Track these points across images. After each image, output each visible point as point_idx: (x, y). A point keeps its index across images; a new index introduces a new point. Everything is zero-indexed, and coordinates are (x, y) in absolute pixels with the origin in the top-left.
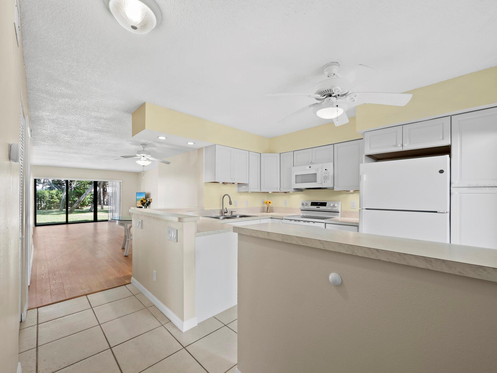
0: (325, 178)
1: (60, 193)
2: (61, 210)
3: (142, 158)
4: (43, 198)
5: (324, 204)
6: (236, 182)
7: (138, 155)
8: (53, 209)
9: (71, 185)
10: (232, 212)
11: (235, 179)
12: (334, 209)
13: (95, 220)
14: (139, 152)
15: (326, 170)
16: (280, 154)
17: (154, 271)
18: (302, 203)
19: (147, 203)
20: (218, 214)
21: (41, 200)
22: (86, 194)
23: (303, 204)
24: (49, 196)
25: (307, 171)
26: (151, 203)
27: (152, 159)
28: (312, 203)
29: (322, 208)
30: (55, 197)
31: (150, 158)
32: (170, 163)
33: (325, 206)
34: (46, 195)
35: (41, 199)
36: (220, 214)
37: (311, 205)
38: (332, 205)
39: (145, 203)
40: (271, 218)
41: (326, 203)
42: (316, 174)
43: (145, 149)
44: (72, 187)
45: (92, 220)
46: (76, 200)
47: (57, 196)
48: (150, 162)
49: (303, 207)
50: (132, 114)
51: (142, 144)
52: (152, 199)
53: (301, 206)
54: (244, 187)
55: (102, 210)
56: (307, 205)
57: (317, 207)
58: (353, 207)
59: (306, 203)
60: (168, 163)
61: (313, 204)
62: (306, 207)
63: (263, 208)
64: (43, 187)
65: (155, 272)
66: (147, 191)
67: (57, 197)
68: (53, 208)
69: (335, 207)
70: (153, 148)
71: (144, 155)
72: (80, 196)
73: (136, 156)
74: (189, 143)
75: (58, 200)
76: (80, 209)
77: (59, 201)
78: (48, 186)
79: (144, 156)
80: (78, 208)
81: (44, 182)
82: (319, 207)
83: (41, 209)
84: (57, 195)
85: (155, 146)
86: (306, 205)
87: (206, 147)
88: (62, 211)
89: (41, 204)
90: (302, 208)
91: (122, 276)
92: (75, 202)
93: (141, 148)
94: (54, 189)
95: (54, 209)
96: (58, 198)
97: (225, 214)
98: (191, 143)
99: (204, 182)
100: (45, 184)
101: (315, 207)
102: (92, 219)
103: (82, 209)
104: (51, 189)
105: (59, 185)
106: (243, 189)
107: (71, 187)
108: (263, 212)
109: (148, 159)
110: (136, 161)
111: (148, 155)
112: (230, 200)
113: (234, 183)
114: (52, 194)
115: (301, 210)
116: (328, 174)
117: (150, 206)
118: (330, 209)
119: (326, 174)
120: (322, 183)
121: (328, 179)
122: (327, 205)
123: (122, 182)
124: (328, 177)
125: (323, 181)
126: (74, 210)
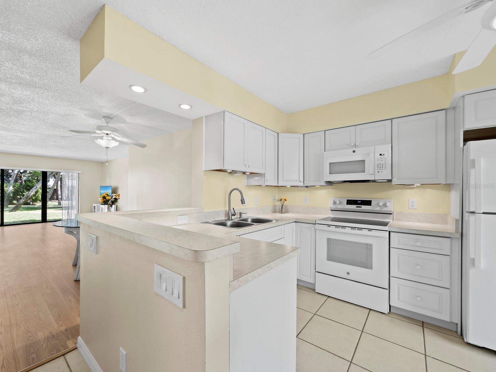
0: (379, 167)
3: (105, 137)
5: (368, 203)
6: (248, 170)
7: (98, 132)
11: (249, 166)
12: (385, 210)
13: (44, 219)
14: (100, 128)
15: (381, 155)
16: (304, 134)
17: (121, 348)
18: (334, 201)
19: (113, 200)
20: (222, 218)
23: (335, 203)
25: (348, 157)
26: (119, 200)
27: (119, 139)
28: (347, 200)
29: (364, 207)
31: (116, 138)
32: (146, 146)
33: (370, 205)
36: (225, 217)
37: (347, 204)
38: (381, 204)
39: (109, 200)
40: (295, 222)
41: (371, 201)
42: (364, 160)
43: (109, 125)
44: (23, 180)
45: (39, 220)
48: (117, 143)
50: (80, 40)
51: (104, 117)
52: (119, 195)
53: (332, 205)
54: (257, 178)
55: (59, 206)
56: (341, 203)
57: (357, 207)
58: (412, 208)
59: (339, 201)
60: (143, 146)
61: (350, 202)
62: (340, 207)
63: (275, 207)
65: (125, 353)
66: (114, 184)
69: (387, 207)
70: (122, 125)
71: (108, 132)
73: (95, 133)
74: (182, 106)
79: (107, 134)
82: (360, 207)
85: (124, 122)
86: (339, 204)
87: (206, 117)
90: (334, 207)
91: (63, 328)
93: (103, 122)
97: (233, 217)
98: (185, 107)
99: (204, 169)
101: (353, 207)
102: (40, 218)
103: (34, 205)
106: (255, 181)
107: (21, 180)
108: (275, 212)
109: (113, 139)
110: (96, 140)
111: (114, 133)
112: (242, 197)
115: (331, 210)
116: (385, 160)
117: (117, 204)
118: (378, 209)
119: (381, 161)
120: (374, 174)
121: (383, 168)
122: (372, 204)
123: (81, 173)
124: (384, 165)
125: (376, 171)
126: (20, 207)
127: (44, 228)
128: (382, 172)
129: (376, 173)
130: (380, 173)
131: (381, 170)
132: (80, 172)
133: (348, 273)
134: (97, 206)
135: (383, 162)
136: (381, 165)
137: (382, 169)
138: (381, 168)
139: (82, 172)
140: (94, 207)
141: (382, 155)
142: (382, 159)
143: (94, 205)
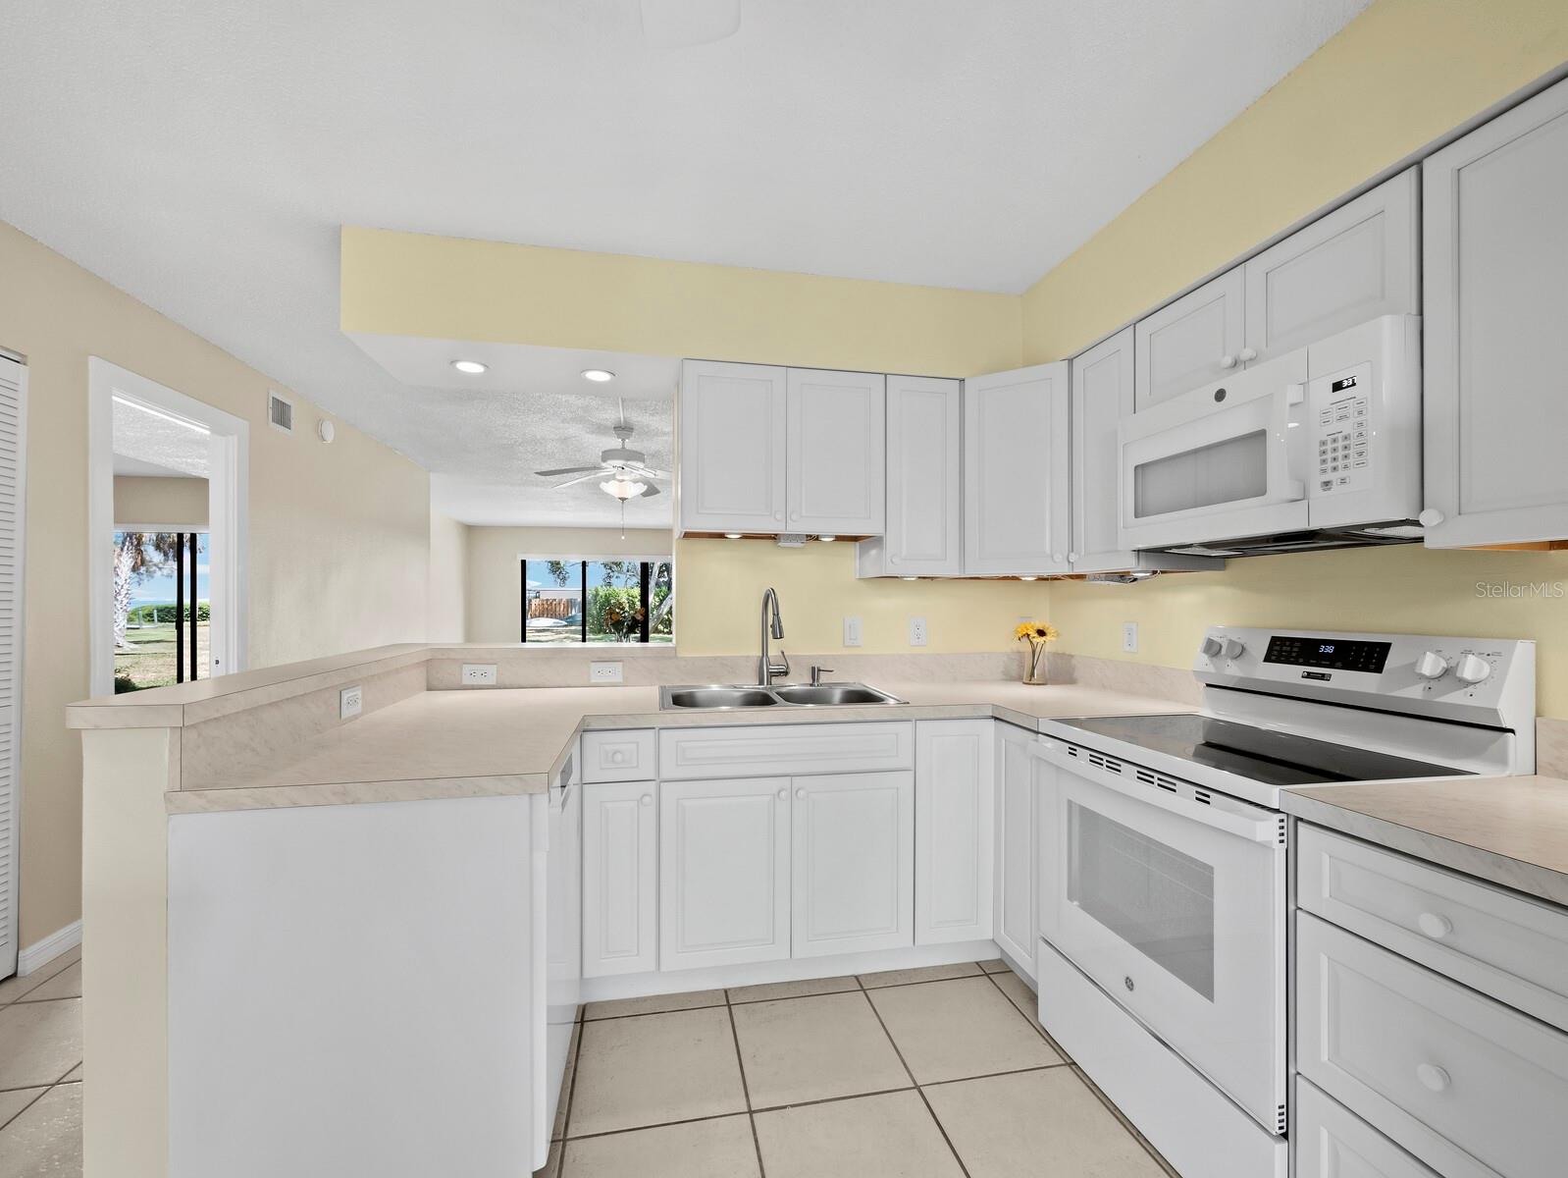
0: (1329, 456)
3: (619, 476)
5: (1369, 656)
6: (829, 528)
7: (604, 465)
10: (815, 673)
12: (1454, 700)
14: (607, 455)
15: (1338, 386)
16: (1071, 361)
18: (1211, 643)
23: (1212, 649)
25: (1200, 425)
28: (1274, 640)
29: (1344, 681)
33: (1378, 668)
37: (1265, 660)
38: (1430, 665)
40: (996, 719)
41: (1389, 646)
43: (625, 446)
49: (1211, 669)
51: (618, 429)
53: (1206, 658)
54: (873, 553)
56: (1240, 652)
57: (1309, 675)
59: (1235, 643)
61: (1282, 650)
62: (1233, 671)
69: (1466, 682)
71: (623, 463)
74: (590, 376)
79: (623, 468)
82: (1322, 677)
86: (1235, 657)
97: (778, 681)
98: (598, 377)
101: (1291, 674)
106: (874, 563)
110: (602, 485)
111: (632, 463)
113: (817, 538)
115: (1208, 685)
116: (1360, 413)
118: (1414, 692)
119: (1341, 418)
120: (1303, 497)
121: (1351, 461)
122: (1390, 662)
124: (1352, 442)
125: (1317, 480)
128: (1343, 481)
129: (1316, 491)
130: (1335, 488)
131: (1341, 473)
133: (1130, 984)
135: (1347, 427)
136: (1340, 444)
137: (1346, 467)
138: (1340, 463)
141: (1345, 384)
142: (1342, 412)
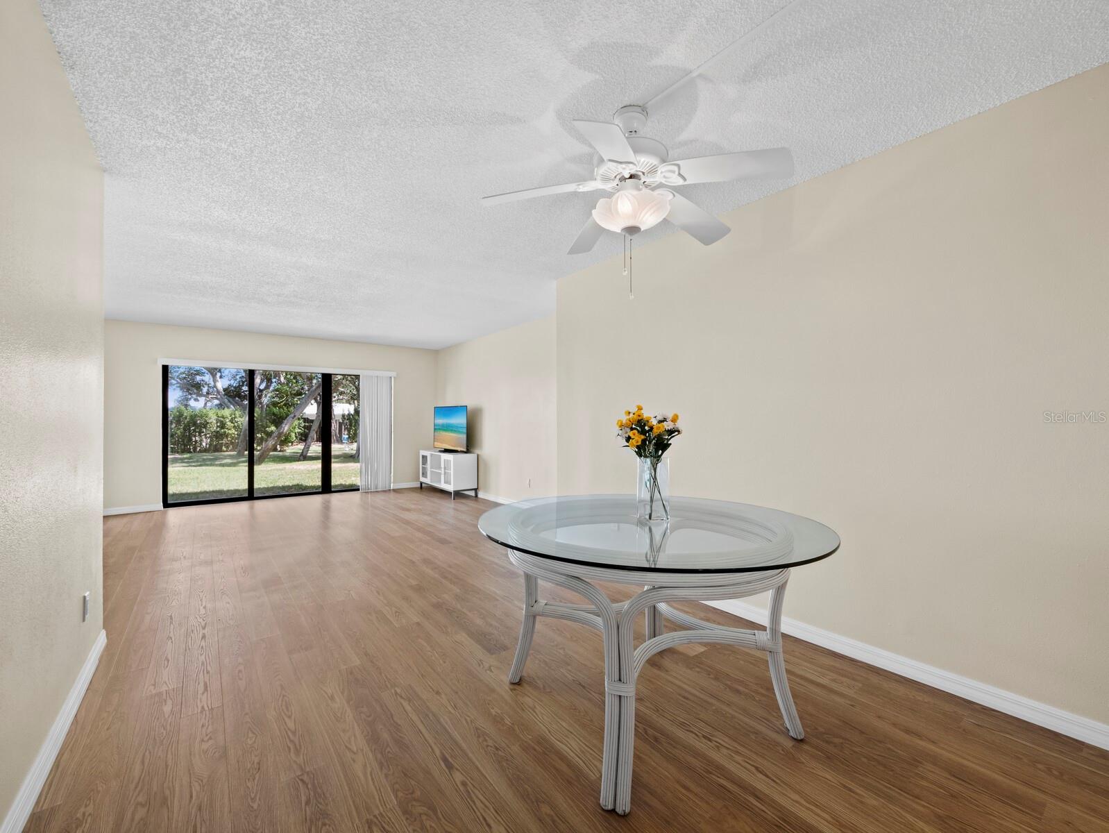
1: (238, 416)
2: (240, 454)
4: (205, 427)
8: (224, 451)
9: (260, 397)
13: (327, 485)
21: (200, 432)
22: (295, 416)
24: (217, 423)
30: (229, 423)
34: (210, 421)
35: (201, 430)
44: (265, 403)
45: (316, 488)
46: (272, 431)
47: (232, 423)
64: (206, 404)
67: (232, 425)
68: (224, 448)
72: (282, 423)
75: (234, 431)
76: (280, 451)
77: (236, 433)
78: (216, 402)
80: (275, 450)
81: (208, 393)
83: (200, 451)
84: (231, 421)
88: (243, 456)
89: (201, 440)
92: (269, 434)
94: (228, 407)
95: (227, 451)
96: (234, 427)
100: (210, 396)
103: (283, 452)
104: (221, 406)
105: (237, 399)
107: (260, 403)
114: (223, 417)
117: (477, 451)
123: (395, 376)
126: (268, 455)
127: (327, 507)
132: (393, 374)
134: (432, 455)
139: (397, 375)
140: (424, 458)
143: (423, 453)
